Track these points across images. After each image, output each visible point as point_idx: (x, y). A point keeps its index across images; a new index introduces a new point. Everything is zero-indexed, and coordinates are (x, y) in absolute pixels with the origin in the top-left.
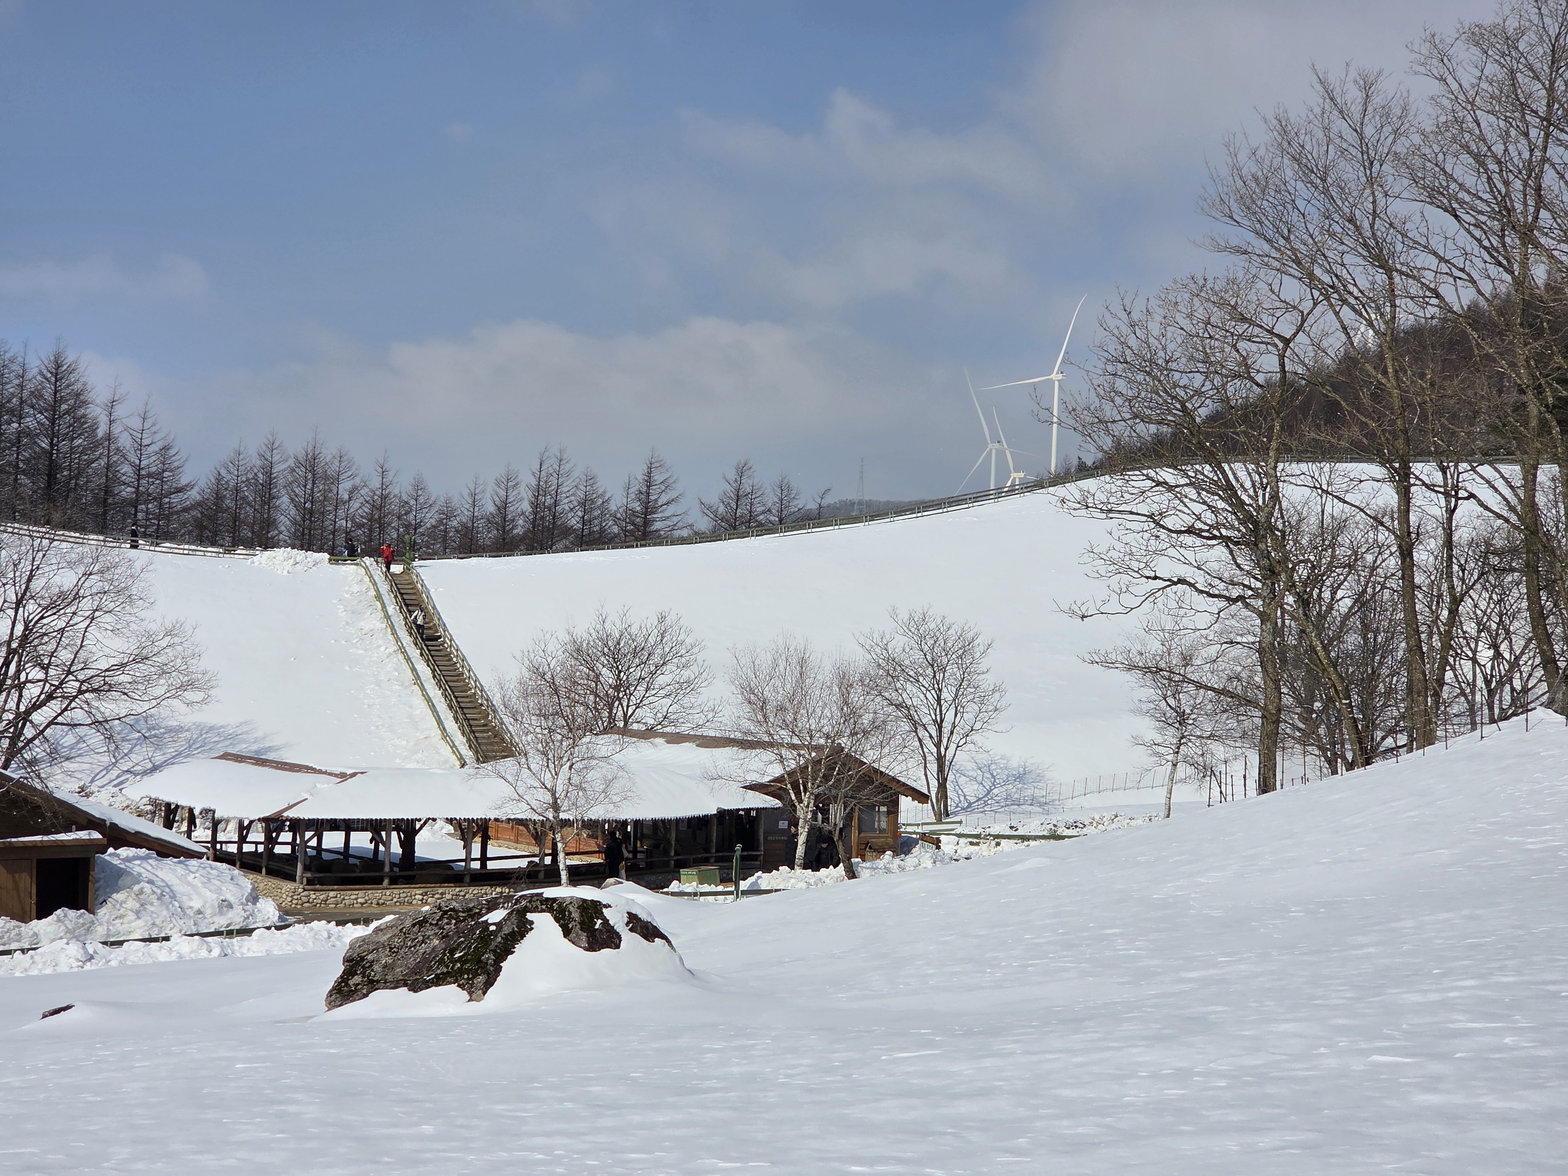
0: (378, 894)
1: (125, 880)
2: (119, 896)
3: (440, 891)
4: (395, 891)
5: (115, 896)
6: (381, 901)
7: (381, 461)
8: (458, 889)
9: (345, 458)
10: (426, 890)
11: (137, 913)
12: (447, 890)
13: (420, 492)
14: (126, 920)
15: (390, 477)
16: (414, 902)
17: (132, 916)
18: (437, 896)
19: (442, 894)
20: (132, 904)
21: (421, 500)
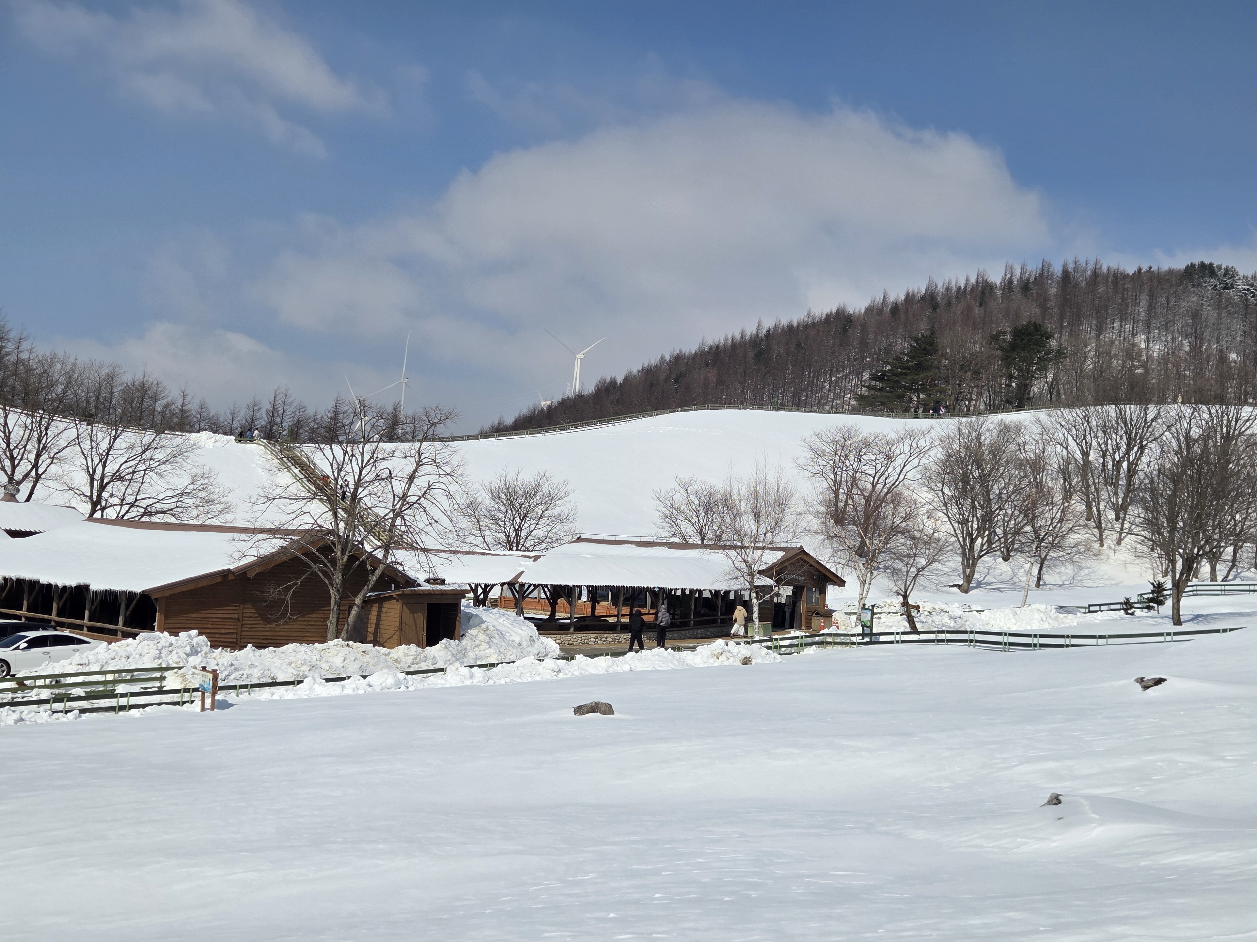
0: (569, 637)
1: (476, 621)
2: (472, 632)
3: (606, 635)
4: (579, 635)
5: (469, 631)
6: (570, 642)
7: (183, 389)
8: (615, 635)
9: (160, 386)
10: (597, 635)
11: (488, 643)
12: (609, 635)
13: (203, 410)
14: (482, 647)
15: (188, 399)
16: (590, 643)
17: (485, 646)
18: (604, 639)
19: (607, 638)
20: (482, 637)
21: (204, 414)
